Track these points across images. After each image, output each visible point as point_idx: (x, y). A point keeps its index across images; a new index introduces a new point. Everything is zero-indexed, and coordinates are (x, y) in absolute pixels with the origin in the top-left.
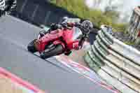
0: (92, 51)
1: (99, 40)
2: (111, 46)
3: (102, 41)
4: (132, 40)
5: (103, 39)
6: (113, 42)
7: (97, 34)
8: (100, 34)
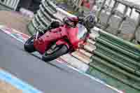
0: (36, 20)
1: (43, 10)
2: (54, 15)
3: (45, 10)
4: (76, 10)
5: (47, 8)
6: (56, 11)
7: (40, 3)
8: (43, 4)
